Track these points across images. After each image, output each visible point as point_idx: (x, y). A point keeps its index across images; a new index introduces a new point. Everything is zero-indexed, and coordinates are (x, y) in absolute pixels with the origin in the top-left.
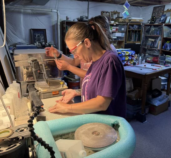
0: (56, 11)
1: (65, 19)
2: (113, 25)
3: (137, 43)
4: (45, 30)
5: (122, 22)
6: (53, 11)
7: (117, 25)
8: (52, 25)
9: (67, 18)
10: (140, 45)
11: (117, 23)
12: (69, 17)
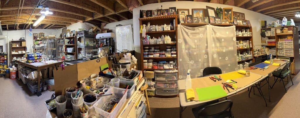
0: (7, 37)
1: (11, 40)
2: (39, 40)
3: (54, 49)
4: (2, 46)
5: (43, 38)
6: (5, 37)
7: (41, 40)
8: (6, 43)
9: (12, 40)
10: (56, 50)
11: (41, 39)
12: (13, 39)
